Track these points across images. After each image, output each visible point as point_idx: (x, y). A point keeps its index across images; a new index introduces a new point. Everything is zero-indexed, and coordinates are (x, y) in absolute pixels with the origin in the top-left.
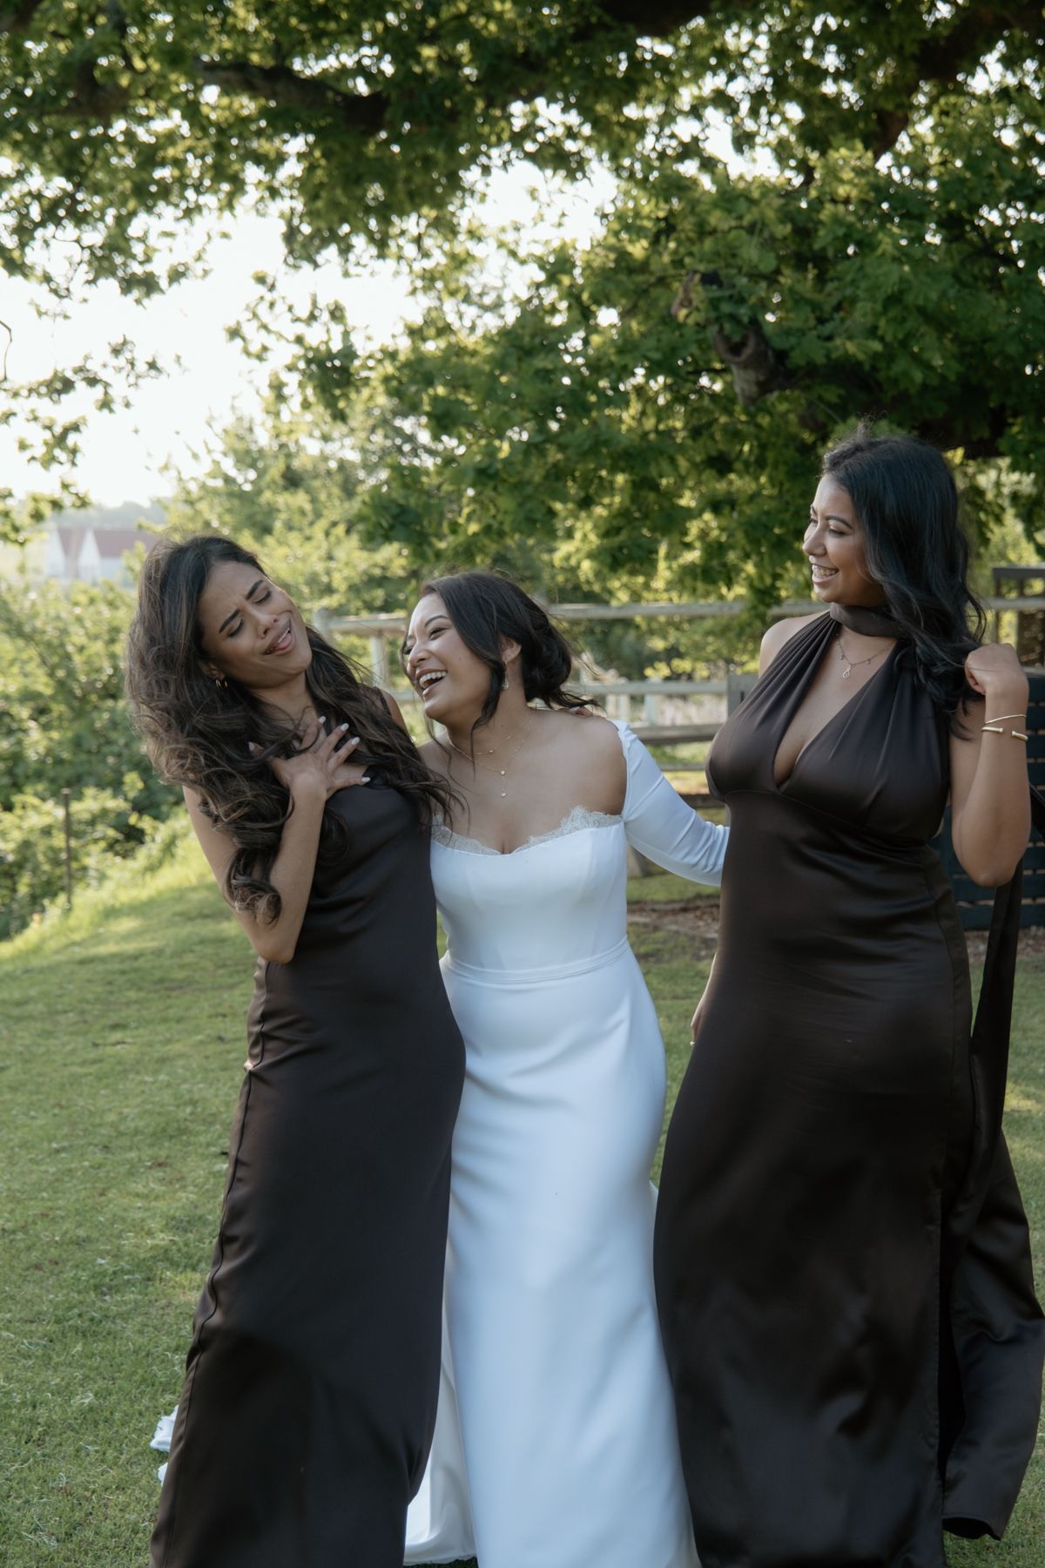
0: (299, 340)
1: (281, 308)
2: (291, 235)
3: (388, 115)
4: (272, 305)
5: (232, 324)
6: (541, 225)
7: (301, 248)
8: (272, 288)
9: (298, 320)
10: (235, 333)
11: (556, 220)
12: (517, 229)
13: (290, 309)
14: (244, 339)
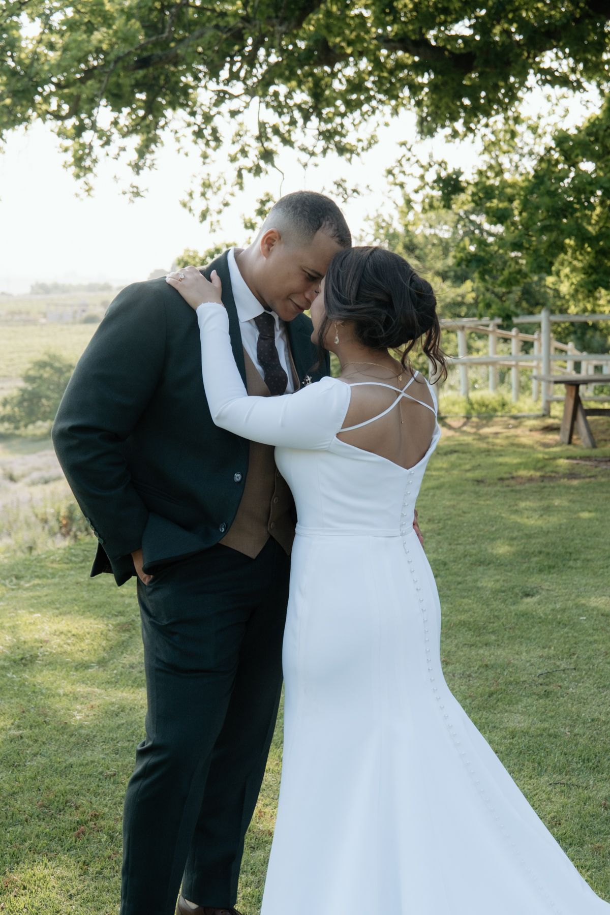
0: (422, 177)
1: (413, 160)
2: (422, 121)
3: (475, 63)
4: (409, 160)
5: (389, 167)
6: (553, 116)
7: (426, 129)
8: (409, 150)
9: (422, 166)
10: (390, 172)
11: (563, 113)
12: (539, 118)
13: (417, 161)
14: (394, 175)
